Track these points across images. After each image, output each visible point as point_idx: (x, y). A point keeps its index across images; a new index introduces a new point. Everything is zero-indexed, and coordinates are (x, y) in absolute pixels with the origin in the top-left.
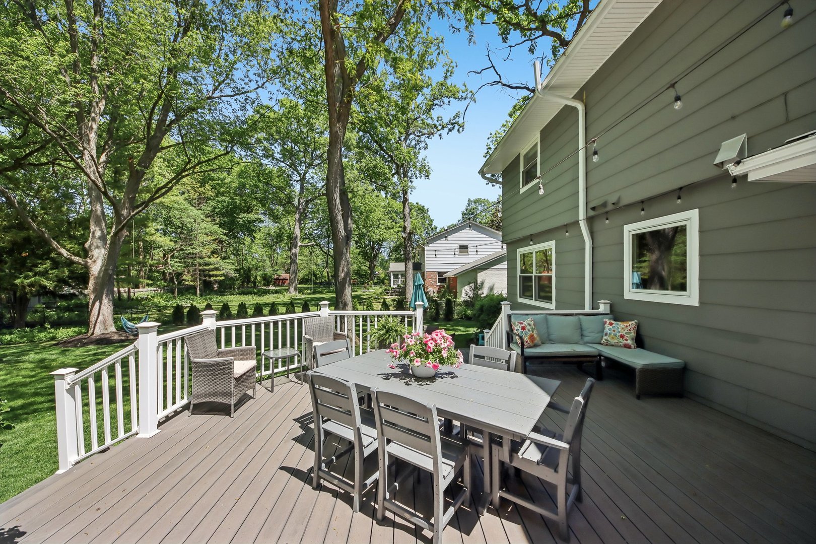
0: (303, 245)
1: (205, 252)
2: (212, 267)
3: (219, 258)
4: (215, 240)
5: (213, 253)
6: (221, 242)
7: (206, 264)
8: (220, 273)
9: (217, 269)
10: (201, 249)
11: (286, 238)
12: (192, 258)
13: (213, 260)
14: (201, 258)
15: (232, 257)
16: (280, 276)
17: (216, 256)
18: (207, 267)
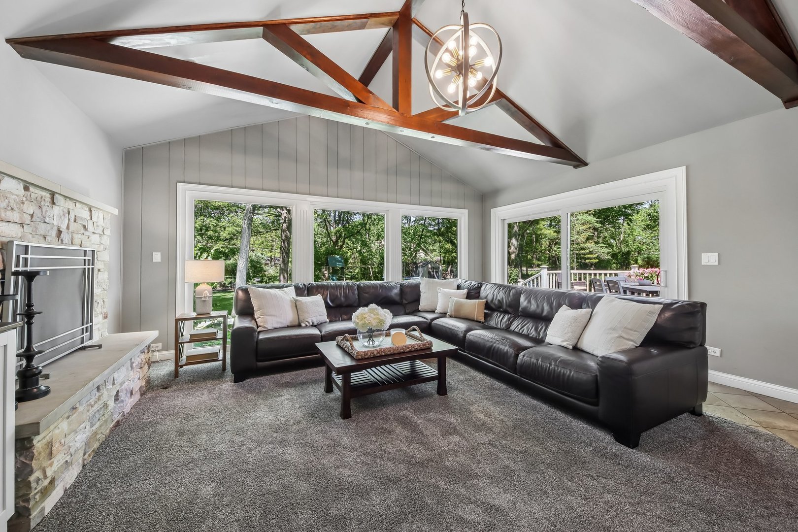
1: (581, 239)
2: (587, 251)
3: (593, 243)
4: (589, 228)
5: (588, 239)
6: (595, 229)
7: (582, 249)
8: (594, 257)
9: (591, 253)
10: (578, 237)
13: (588, 245)
17: (590, 241)
18: (583, 252)
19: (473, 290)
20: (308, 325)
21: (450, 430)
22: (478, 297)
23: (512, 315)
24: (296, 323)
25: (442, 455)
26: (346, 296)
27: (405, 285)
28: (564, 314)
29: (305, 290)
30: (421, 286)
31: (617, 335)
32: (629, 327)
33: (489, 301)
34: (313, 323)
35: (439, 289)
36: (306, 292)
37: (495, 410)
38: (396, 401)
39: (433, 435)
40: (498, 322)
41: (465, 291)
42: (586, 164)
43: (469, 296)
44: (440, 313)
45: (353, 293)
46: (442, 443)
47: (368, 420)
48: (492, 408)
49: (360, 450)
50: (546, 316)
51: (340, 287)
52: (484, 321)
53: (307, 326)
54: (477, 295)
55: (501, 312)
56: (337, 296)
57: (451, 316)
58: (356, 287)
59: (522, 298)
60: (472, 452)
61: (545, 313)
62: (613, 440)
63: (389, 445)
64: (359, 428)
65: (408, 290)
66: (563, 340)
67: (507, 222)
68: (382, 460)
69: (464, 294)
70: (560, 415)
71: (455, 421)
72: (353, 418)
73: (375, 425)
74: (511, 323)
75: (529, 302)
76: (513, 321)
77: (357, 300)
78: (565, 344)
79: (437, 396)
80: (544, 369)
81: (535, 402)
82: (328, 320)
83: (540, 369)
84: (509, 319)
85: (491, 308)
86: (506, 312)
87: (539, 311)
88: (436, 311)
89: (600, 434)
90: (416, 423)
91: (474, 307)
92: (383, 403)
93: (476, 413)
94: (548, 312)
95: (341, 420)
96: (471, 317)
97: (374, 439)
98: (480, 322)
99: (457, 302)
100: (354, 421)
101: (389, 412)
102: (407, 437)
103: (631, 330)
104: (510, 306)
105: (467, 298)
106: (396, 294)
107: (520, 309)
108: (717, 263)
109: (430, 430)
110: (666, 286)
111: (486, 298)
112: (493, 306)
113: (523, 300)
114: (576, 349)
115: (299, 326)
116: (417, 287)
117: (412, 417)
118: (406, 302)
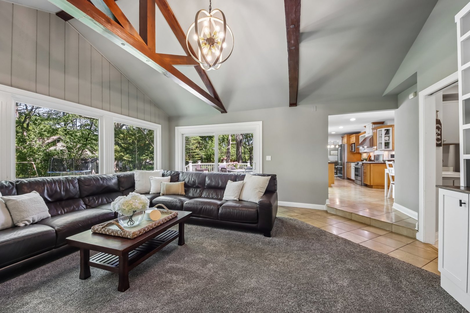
0: (233, 143)
1: (194, 147)
2: (196, 154)
3: (199, 150)
4: (197, 142)
5: (197, 147)
6: (199, 143)
7: (194, 153)
8: (199, 156)
9: (197, 154)
10: (192, 146)
11: (226, 140)
12: (189, 150)
13: (196, 151)
14: (192, 150)
15: (204, 149)
16: (224, 158)
17: (197, 149)
18: (194, 154)
19: (174, 176)
20: (28, 223)
21: (204, 263)
22: (178, 180)
23: (202, 189)
24: (10, 224)
25: (211, 279)
26: (67, 190)
27: (122, 177)
28: (230, 185)
29: (12, 189)
30: (135, 176)
31: (258, 191)
32: (261, 187)
33: (186, 182)
34: (33, 221)
35: (151, 177)
36: (14, 190)
37: (215, 242)
38: (156, 261)
39: (198, 270)
40: (194, 194)
41: (169, 177)
42: (226, 112)
43: (172, 181)
44: (154, 194)
45: (74, 187)
46: (206, 271)
47: (147, 282)
48: (213, 241)
49: (159, 305)
50: (220, 187)
51: (59, 182)
52: (185, 194)
53: (26, 225)
54: (177, 179)
55: (195, 188)
56: (56, 191)
57: (163, 195)
58: (76, 181)
59: (207, 179)
60: (223, 267)
61: (220, 185)
62: (264, 237)
63: (177, 290)
64: (144, 291)
65: (123, 180)
66: (234, 197)
67: (185, 136)
68: (180, 301)
69: (169, 179)
70: (240, 233)
71: (202, 256)
72: (132, 286)
73: (155, 282)
74: (202, 193)
75: (211, 180)
76: (203, 192)
77: (79, 193)
78: (236, 199)
79: (179, 247)
80: (234, 213)
81: (227, 231)
82: (50, 215)
83: (232, 213)
84: (200, 191)
85: (187, 187)
86: (197, 187)
87: (216, 185)
88: (150, 193)
89: (259, 236)
90: (182, 268)
91: (178, 186)
92: (148, 267)
93: (209, 247)
94: (222, 185)
95: (123, 293)
96: (177, 193)
97: (163, 292)
98: (183, 195)
99: (167, 185)
100: (135, 289)
101: (156, 269)
102: (184, 279)
103: (262, 188)
104: (199, 183)
105: (171, 182)
106: (115, 184)
107: (206, 185)
108: (270, 160)
109: (194, 267)
110: (255, 169)
111: (184, 180)
112: (189, 185)
113: (207, 181)
114: (240, 200)
115: (15, 227)
116: (132, 177)
117: (176, 266)
118: (124, 189)
